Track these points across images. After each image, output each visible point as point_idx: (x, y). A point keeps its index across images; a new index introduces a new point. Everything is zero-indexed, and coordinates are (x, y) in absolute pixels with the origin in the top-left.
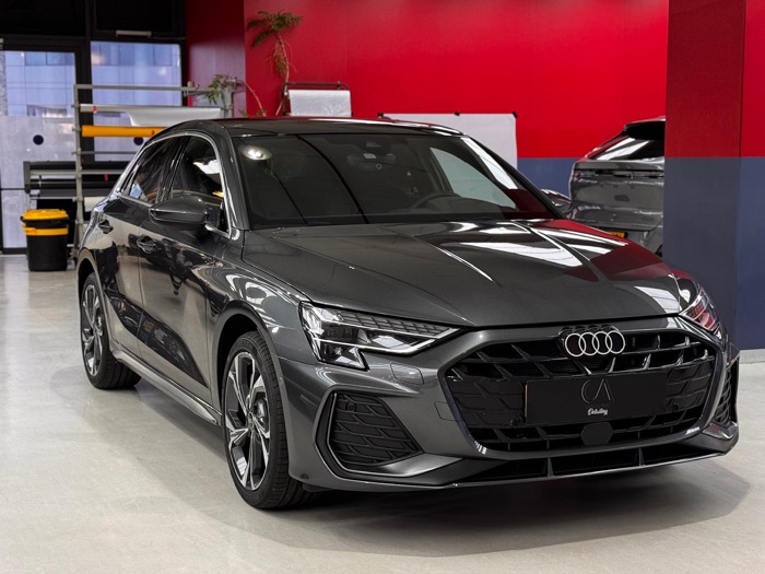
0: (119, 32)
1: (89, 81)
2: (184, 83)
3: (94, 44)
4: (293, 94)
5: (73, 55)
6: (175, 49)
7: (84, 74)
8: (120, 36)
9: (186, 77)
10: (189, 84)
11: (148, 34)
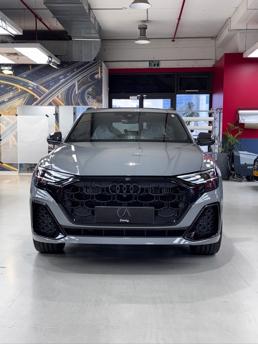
3: (178, 96)
4: (240, 112)
5: (170, 100)
6: (208, 96)
8: (187, 92)
10: (211, 109)
11: (198, 91)
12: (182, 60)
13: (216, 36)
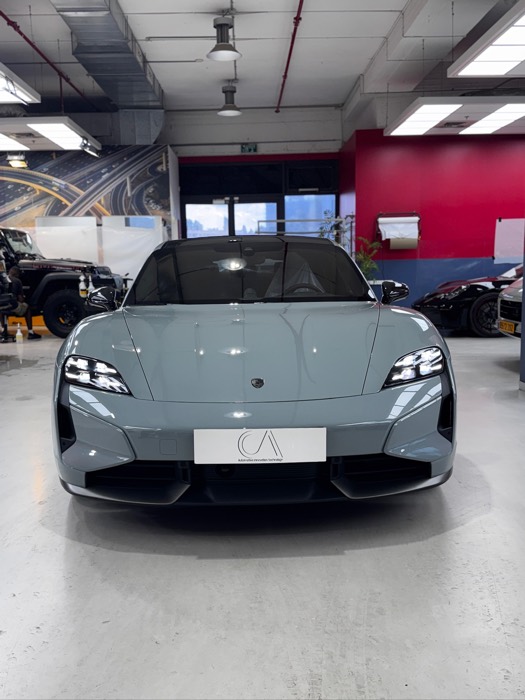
0: (301, 190)
1: (283, 218)
3: (287, 198)
5: (275, 205)
6: (333, 197)
7: (281, 213)
8: (301, 192)
9: (338, 213)
10: (339, 216)
11: (317, 189)
12: (292, 141)
13: (343, 104)
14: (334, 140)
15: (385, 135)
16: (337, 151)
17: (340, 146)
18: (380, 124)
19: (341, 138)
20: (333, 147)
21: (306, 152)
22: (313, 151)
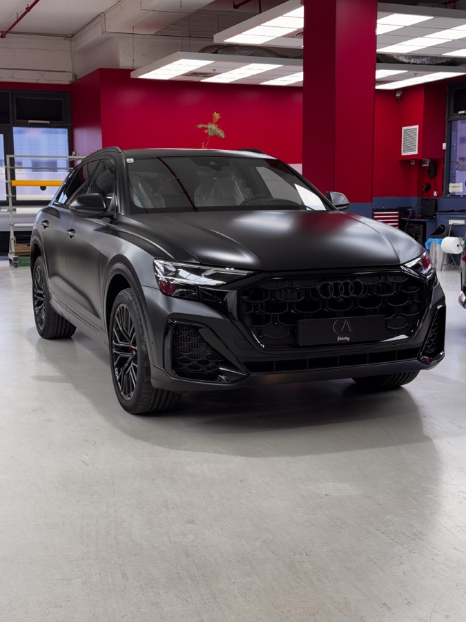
0: (30, 121)
1: (13, 153)
2: (70, 154)
3: (15, 129)
5: (2, 136)
7: (9, 148)
8: (31, 123)
9: (71, 148)
10: (74, 153)
11: (48, 122)
12: (18, 69)
13: (73, 35)
14: (64, 72)
15: (133, 75)
16: (69, 83)
17: (71, 79)
18: (124, 63)
19: (71, 70)
20: (65, 79)
21: (35, 82)
22: (42, 81)
